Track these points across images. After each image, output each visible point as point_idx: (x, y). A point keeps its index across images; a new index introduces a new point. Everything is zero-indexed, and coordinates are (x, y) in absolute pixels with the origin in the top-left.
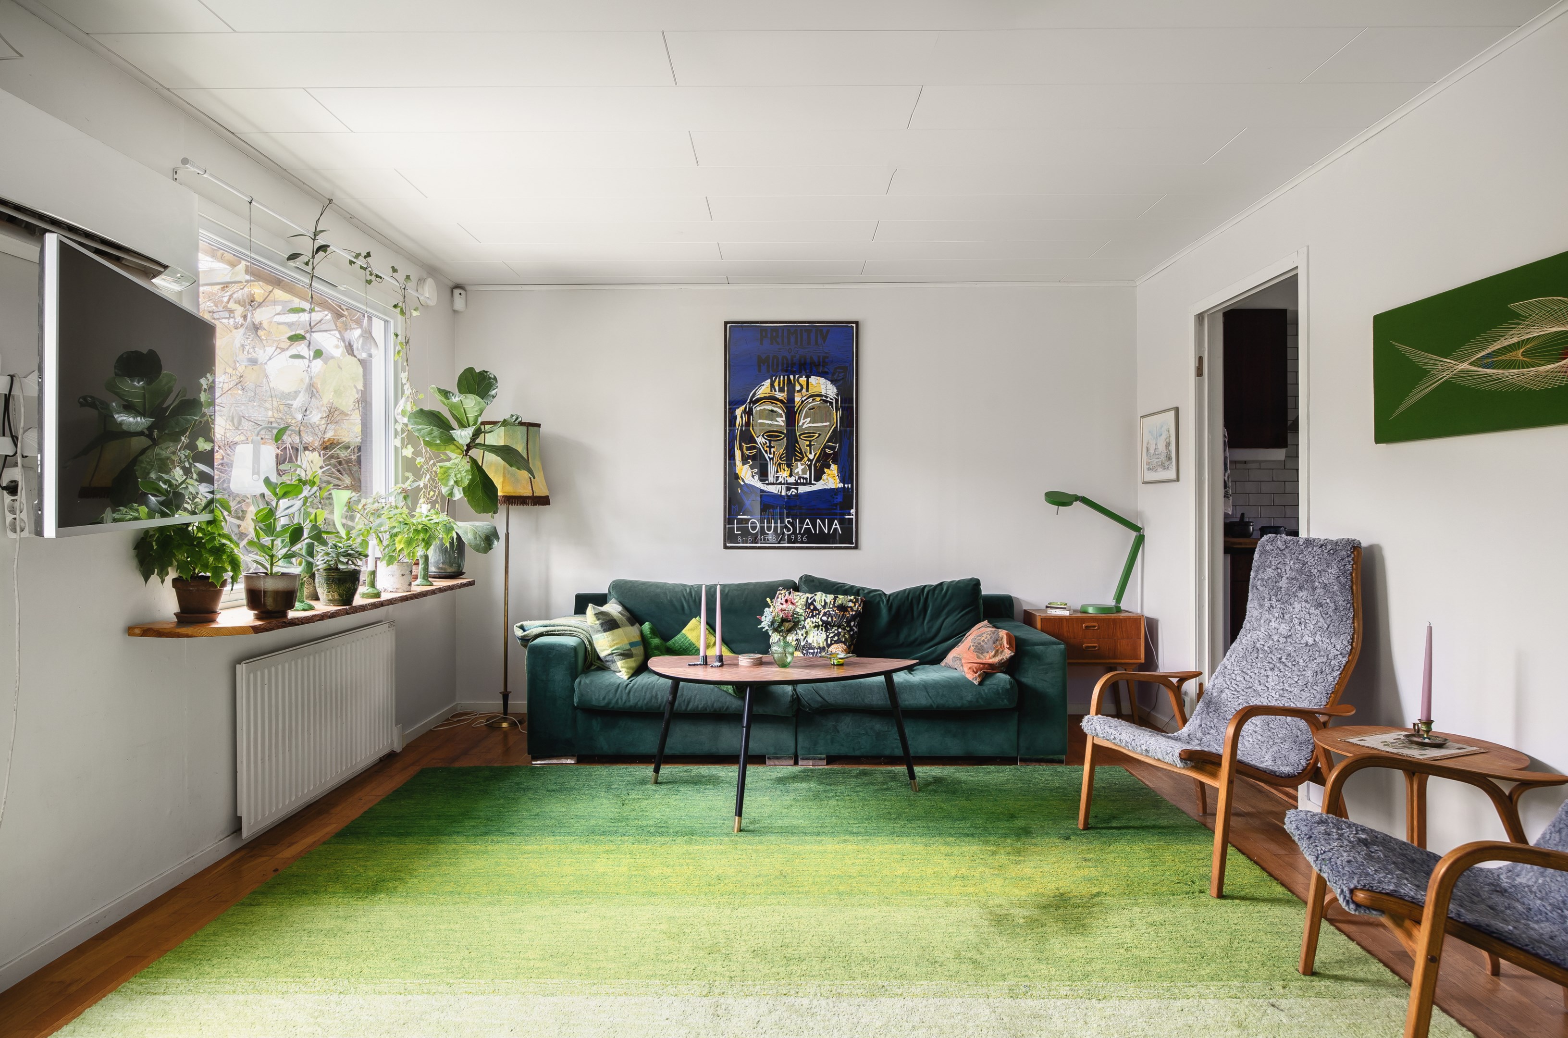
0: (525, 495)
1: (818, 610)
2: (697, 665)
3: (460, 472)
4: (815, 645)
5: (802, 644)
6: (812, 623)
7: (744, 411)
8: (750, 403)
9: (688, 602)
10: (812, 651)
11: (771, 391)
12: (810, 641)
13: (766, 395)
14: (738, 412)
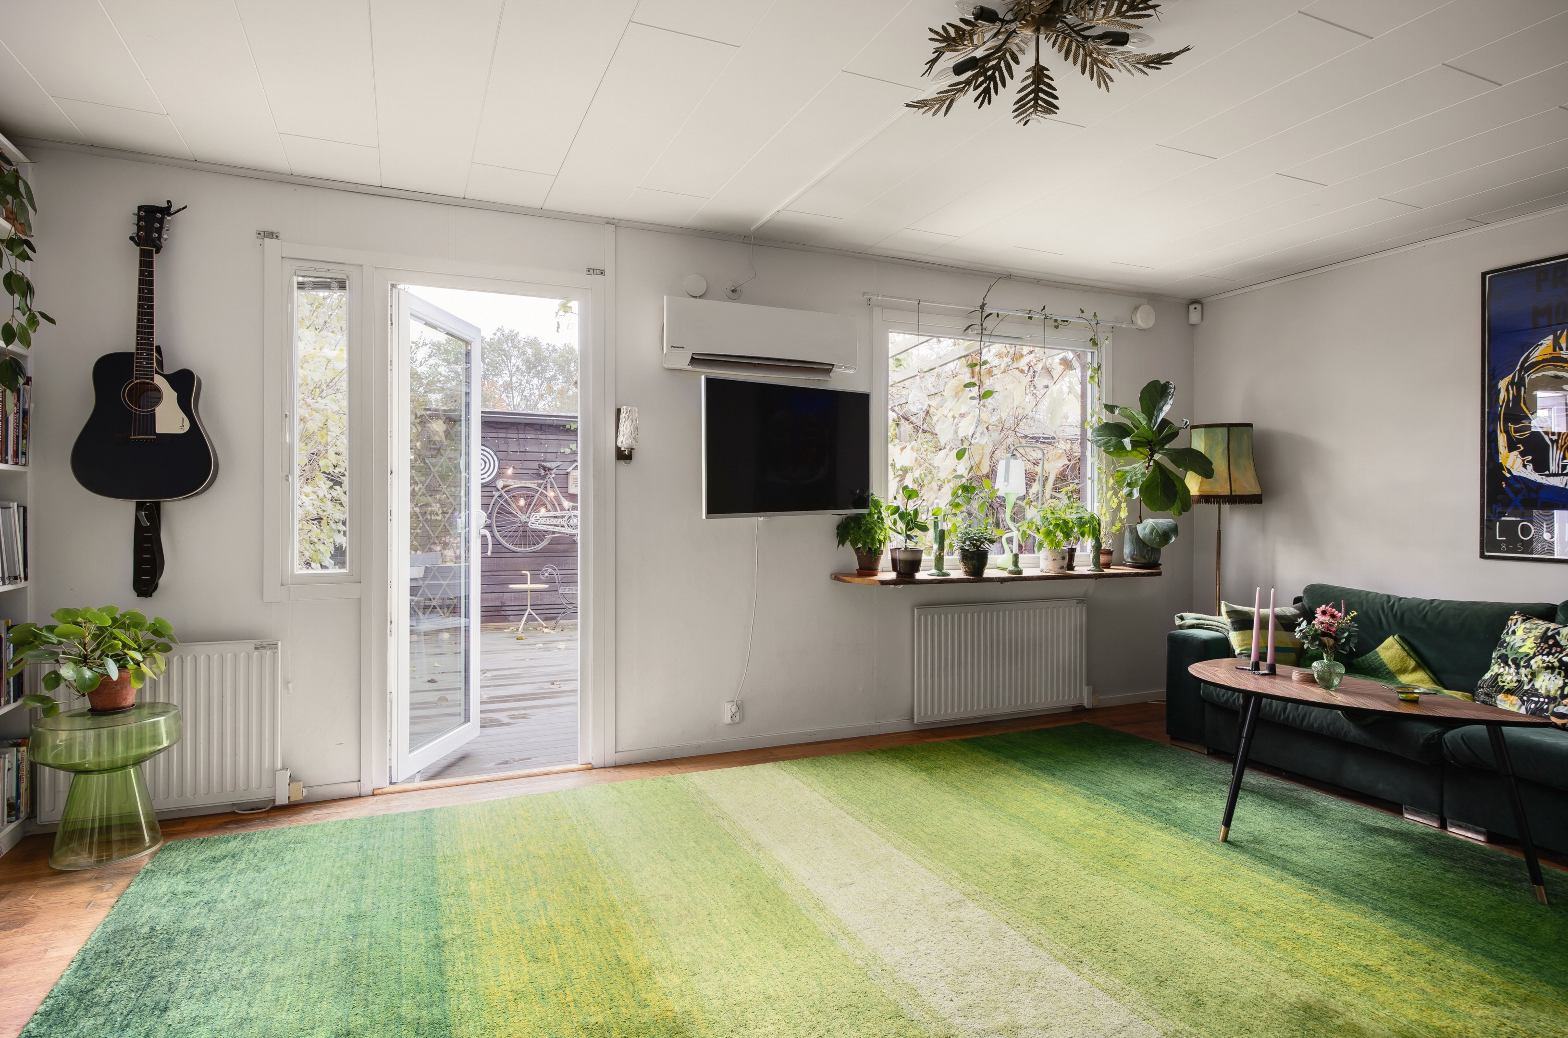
0: (1222, 494)
1: (1561, 646)
2: (1245, 669)
3: (1136, 475)
4: (1543, 691)
5: (1526, 687)
6: (1544, 662)
7: (1512, 383)
8: (1520, 371)
9: (1386, 617)
10: (1536, 699)
11: (1555, 350)
12: (1537, 686)
13: (1545, 357)
14: (1502, 384)
